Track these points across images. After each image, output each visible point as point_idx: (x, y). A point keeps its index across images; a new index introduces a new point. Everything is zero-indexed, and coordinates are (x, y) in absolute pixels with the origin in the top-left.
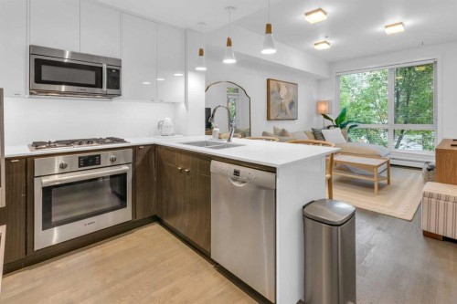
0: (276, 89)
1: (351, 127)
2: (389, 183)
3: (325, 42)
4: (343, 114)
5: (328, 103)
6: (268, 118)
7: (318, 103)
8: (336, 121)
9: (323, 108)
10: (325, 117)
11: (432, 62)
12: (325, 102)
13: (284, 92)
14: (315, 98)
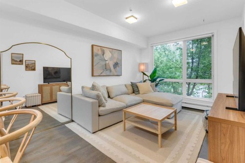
0: (100, 53)
1: (160, 80)
2: (176, 129)
3: (132, 16)
4: (155, 72)
5: (146, 64)
6: (93, 75)
7: (140, 65)
8: (150, 76)
9: (142, 67)
10: (144, 74)
11: (211, 35)
12: (143, 64)
13: (108, 55)
14: (138, 61)
